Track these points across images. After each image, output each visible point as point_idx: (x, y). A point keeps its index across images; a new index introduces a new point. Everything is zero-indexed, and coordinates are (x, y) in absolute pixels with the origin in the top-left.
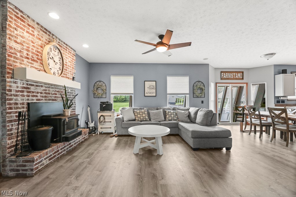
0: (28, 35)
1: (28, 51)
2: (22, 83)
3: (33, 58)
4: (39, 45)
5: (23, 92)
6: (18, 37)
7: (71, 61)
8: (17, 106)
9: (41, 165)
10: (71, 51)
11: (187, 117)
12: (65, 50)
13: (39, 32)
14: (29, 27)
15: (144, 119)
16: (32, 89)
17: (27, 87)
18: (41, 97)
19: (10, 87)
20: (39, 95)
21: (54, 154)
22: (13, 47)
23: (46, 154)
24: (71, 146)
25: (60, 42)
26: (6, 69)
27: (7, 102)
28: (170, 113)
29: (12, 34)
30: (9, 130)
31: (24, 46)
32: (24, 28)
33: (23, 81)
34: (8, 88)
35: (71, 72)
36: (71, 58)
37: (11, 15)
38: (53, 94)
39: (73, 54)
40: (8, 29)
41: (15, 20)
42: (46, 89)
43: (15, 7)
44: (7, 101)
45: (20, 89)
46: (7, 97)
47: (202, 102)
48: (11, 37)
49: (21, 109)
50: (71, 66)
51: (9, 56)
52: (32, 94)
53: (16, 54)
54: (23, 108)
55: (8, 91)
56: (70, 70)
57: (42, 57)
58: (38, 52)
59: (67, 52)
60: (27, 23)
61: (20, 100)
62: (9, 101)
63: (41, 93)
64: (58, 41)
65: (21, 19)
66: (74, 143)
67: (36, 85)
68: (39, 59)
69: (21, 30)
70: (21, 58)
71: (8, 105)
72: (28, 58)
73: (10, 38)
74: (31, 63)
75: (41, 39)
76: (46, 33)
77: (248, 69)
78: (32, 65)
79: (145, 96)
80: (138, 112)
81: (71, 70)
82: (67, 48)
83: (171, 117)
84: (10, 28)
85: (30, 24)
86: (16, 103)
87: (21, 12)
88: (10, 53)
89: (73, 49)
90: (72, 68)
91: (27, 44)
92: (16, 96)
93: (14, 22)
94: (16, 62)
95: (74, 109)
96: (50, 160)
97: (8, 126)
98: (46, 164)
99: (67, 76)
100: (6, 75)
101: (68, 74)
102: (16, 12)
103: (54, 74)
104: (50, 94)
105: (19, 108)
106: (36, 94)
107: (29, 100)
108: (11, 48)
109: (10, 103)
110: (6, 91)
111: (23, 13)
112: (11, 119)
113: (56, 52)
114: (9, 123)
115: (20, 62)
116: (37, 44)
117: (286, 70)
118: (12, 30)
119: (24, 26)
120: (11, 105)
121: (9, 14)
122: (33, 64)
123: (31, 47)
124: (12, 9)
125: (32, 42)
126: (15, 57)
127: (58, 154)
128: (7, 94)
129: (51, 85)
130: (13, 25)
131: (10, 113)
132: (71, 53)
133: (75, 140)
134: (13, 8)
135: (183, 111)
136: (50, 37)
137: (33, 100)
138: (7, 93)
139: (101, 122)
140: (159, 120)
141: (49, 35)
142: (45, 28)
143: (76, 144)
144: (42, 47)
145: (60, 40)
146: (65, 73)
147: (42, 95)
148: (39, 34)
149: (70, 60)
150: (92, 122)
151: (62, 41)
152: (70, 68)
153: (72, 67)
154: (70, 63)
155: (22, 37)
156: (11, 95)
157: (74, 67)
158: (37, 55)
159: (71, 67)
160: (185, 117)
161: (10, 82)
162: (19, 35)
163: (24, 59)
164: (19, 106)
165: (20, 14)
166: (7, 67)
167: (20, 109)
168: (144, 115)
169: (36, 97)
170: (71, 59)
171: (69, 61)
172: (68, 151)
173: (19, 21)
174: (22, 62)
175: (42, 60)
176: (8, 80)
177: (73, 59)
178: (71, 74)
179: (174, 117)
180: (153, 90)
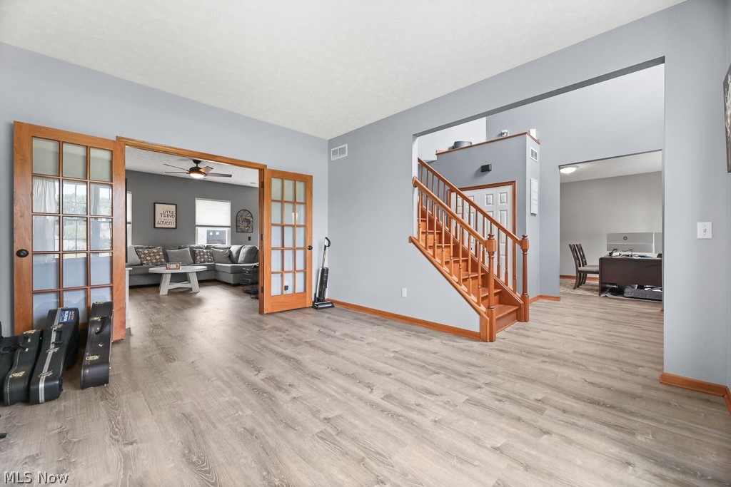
11: (227, 256)
28: (201, 253)
47: (250, 239)
79: (155, 227)
83: (204, 258)
135: (222, 250)
160: (224, 257)
179: (208, 258)
180: (171, 219)
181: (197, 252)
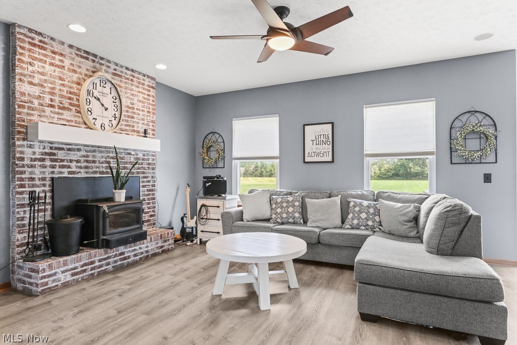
0: (53, 68)
1: (52, 94)
2: (42, 147)
3: (62, 105)
4: (73, 82)
5: (43, 160)
6: (35, 75)
7: (144, 98)
8: (33, 183)
9: (53, 281)
10: (143, 80)
11: (409, 221)
12: (130, 82)
13: (73, 59)
14: (54, 56)
15: (291, 220)
16: (61, 155)
17: (51, 153)
18: (76, 167)
19: (21, 154)
20: (73, 164)
21: (82, 266)
22: (25, 92)
23: (63, 264)
24: (125, 259)
25: (117, 68)
26: (15, 126)
27: (17, 176)
28: (357, 209)
29: (26, 72)
30: (18, 219)
31: (45, 87)
32: (45, 59)
33: (44, 144)
34: (18, 155)
35: (143, 120)
36: (144, 94)
37: (22, 45)
38: (102, 163)
39: (149, 86)
40: (17, 67)
41: (29, 50)
42: (87, 155)
43: (29, 29)
44: (17, 174)
45: (39, 157)
46: (17, 169)
47: (487, 178)
48: (22, 78)
49: (41, 187)
50: (143, 109)
51: (20, 106)
52: (61, 164)
53: (31, 102)
54: (44, 185)
55: (18, 160)
56: (141, 117)
57: (78, 100)
58: (71, 93)
59: (135, 83)
60: (50, 49)
61: (37, 173)
62: (19, 174)
63: (78, 161)
64: (113, 66)
65: (39, 46)
66: (133, 253)
67: (68, 149)
68: (74, 104)
69: (40, 64)
70: (41, 107)
71: (18, 180)
72: (52, 106)
73: (20, 80)
74: (59, 113)
75: (78, 70)
76: (87, 59)
78: (60, 117)
79: (304, 162)
80: (279, 200)
81: (143, 117)
82: (133, 76)
83: (359, 218)
84: (22, 64)
85: (56, 50)
86: (31, 177)
87: (40, 34)
88: (22, 101)
89: (148, 77)
90: (146, 113)
91: (51, 83)
92: (32, 166)
93: (27, 54)
94: (32, 115)
95: (152, 190)
96: (73, 275)
97: (18, 213)
98: (64, 281)
99: (135, 129)
100: (16, 136)
101: (136, 125)
102: (30, 37)
103: (101, 126)
104: (95, 163)
105: (37, 185)
106: (68, 164)
107: (54, 173)
108: (23, 94)
109: (21, 178)
110: (15, 160)
111: (42, 36)
112: (23, 202)
113: (105, 87)
114: (20, 208)
115: (39, 114)
116: (69, 81)
118: (24, 66)
119: (46, 56)
120: (23, 181)
121: (20, 44)
122: (62, 114)
123: (57, 87)
124: (23, 34)
125: (60, 79)
126: (29, 108)
127: (92, 269)
128: (17, 165)
129: (98, 147)
130: (26, 59)
131: (22, 193)
132: (143, 84)
133: (137, 248)
134: (25, 32)
135: (400, 205)
136: (94, 64)
137: (61, 173)
138: (17, 162)
139: (202, 219)
140: (325, 225)
141: (94, 61)
142: (85, 51)
143: (138, 256)
144: (79, 84)
145: (116, 64)
146: (129, 123)
147: (79, 164)
148: (72, 62)
149: (141, 99)
150: (192, 218)
151: (122, 67)
152: (141, 112)
153: (146, 110)
154: (141, 104)
155: (42, 74)
156: (23, 166)
157: (151, 110)
158: (70, 98)
159: (143, 111)
160: (399, 222)
161: (22, 146)
162: (36, 71)
163: (46, 108)
164: (37, 182)
165: (37, 38)
166: (17, 124)
167: (38, 187)
168: (291, 209)
169: (68, 168)
170: (144, 96)
171: (139, 101)
172: (116, 266)
173: (37, 49)
174: (43, 114)
175: (78, 106)
176: (18, 143)
177: (149, 95)
178: (143, 123)
179: (367, 219)
180: (326, 146)
181: (352, 204)
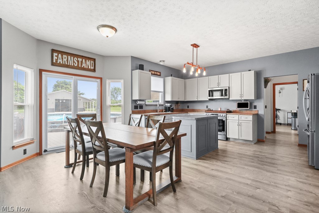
77: (103, 57)
117: (143, 66)
